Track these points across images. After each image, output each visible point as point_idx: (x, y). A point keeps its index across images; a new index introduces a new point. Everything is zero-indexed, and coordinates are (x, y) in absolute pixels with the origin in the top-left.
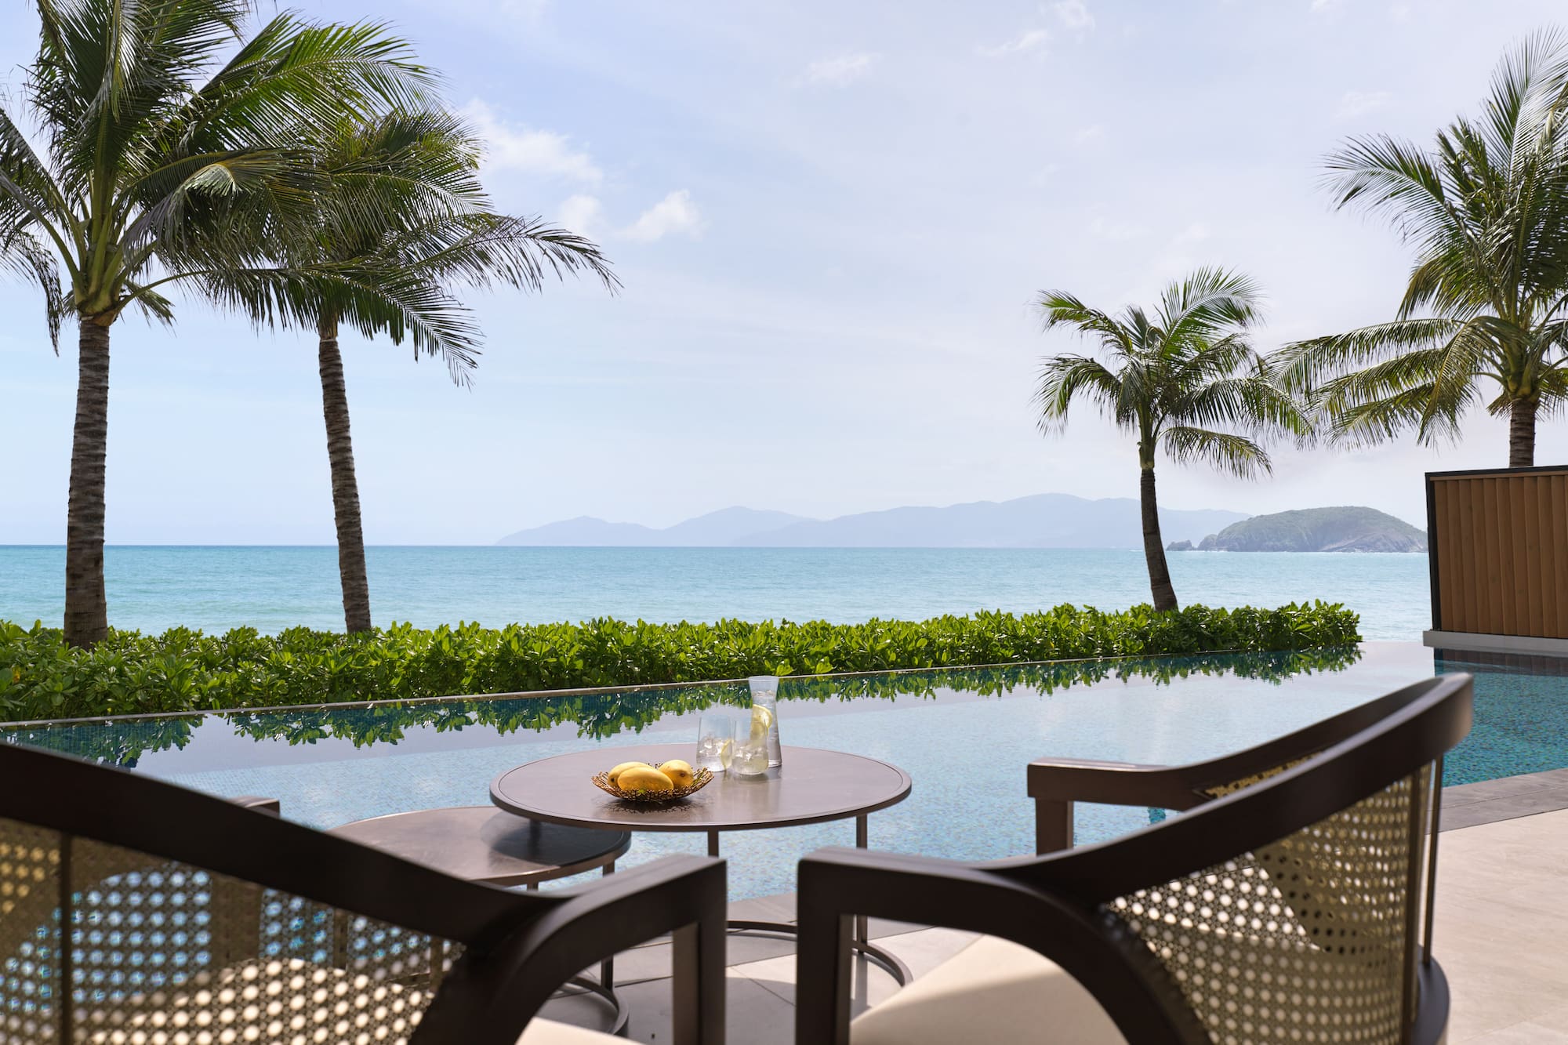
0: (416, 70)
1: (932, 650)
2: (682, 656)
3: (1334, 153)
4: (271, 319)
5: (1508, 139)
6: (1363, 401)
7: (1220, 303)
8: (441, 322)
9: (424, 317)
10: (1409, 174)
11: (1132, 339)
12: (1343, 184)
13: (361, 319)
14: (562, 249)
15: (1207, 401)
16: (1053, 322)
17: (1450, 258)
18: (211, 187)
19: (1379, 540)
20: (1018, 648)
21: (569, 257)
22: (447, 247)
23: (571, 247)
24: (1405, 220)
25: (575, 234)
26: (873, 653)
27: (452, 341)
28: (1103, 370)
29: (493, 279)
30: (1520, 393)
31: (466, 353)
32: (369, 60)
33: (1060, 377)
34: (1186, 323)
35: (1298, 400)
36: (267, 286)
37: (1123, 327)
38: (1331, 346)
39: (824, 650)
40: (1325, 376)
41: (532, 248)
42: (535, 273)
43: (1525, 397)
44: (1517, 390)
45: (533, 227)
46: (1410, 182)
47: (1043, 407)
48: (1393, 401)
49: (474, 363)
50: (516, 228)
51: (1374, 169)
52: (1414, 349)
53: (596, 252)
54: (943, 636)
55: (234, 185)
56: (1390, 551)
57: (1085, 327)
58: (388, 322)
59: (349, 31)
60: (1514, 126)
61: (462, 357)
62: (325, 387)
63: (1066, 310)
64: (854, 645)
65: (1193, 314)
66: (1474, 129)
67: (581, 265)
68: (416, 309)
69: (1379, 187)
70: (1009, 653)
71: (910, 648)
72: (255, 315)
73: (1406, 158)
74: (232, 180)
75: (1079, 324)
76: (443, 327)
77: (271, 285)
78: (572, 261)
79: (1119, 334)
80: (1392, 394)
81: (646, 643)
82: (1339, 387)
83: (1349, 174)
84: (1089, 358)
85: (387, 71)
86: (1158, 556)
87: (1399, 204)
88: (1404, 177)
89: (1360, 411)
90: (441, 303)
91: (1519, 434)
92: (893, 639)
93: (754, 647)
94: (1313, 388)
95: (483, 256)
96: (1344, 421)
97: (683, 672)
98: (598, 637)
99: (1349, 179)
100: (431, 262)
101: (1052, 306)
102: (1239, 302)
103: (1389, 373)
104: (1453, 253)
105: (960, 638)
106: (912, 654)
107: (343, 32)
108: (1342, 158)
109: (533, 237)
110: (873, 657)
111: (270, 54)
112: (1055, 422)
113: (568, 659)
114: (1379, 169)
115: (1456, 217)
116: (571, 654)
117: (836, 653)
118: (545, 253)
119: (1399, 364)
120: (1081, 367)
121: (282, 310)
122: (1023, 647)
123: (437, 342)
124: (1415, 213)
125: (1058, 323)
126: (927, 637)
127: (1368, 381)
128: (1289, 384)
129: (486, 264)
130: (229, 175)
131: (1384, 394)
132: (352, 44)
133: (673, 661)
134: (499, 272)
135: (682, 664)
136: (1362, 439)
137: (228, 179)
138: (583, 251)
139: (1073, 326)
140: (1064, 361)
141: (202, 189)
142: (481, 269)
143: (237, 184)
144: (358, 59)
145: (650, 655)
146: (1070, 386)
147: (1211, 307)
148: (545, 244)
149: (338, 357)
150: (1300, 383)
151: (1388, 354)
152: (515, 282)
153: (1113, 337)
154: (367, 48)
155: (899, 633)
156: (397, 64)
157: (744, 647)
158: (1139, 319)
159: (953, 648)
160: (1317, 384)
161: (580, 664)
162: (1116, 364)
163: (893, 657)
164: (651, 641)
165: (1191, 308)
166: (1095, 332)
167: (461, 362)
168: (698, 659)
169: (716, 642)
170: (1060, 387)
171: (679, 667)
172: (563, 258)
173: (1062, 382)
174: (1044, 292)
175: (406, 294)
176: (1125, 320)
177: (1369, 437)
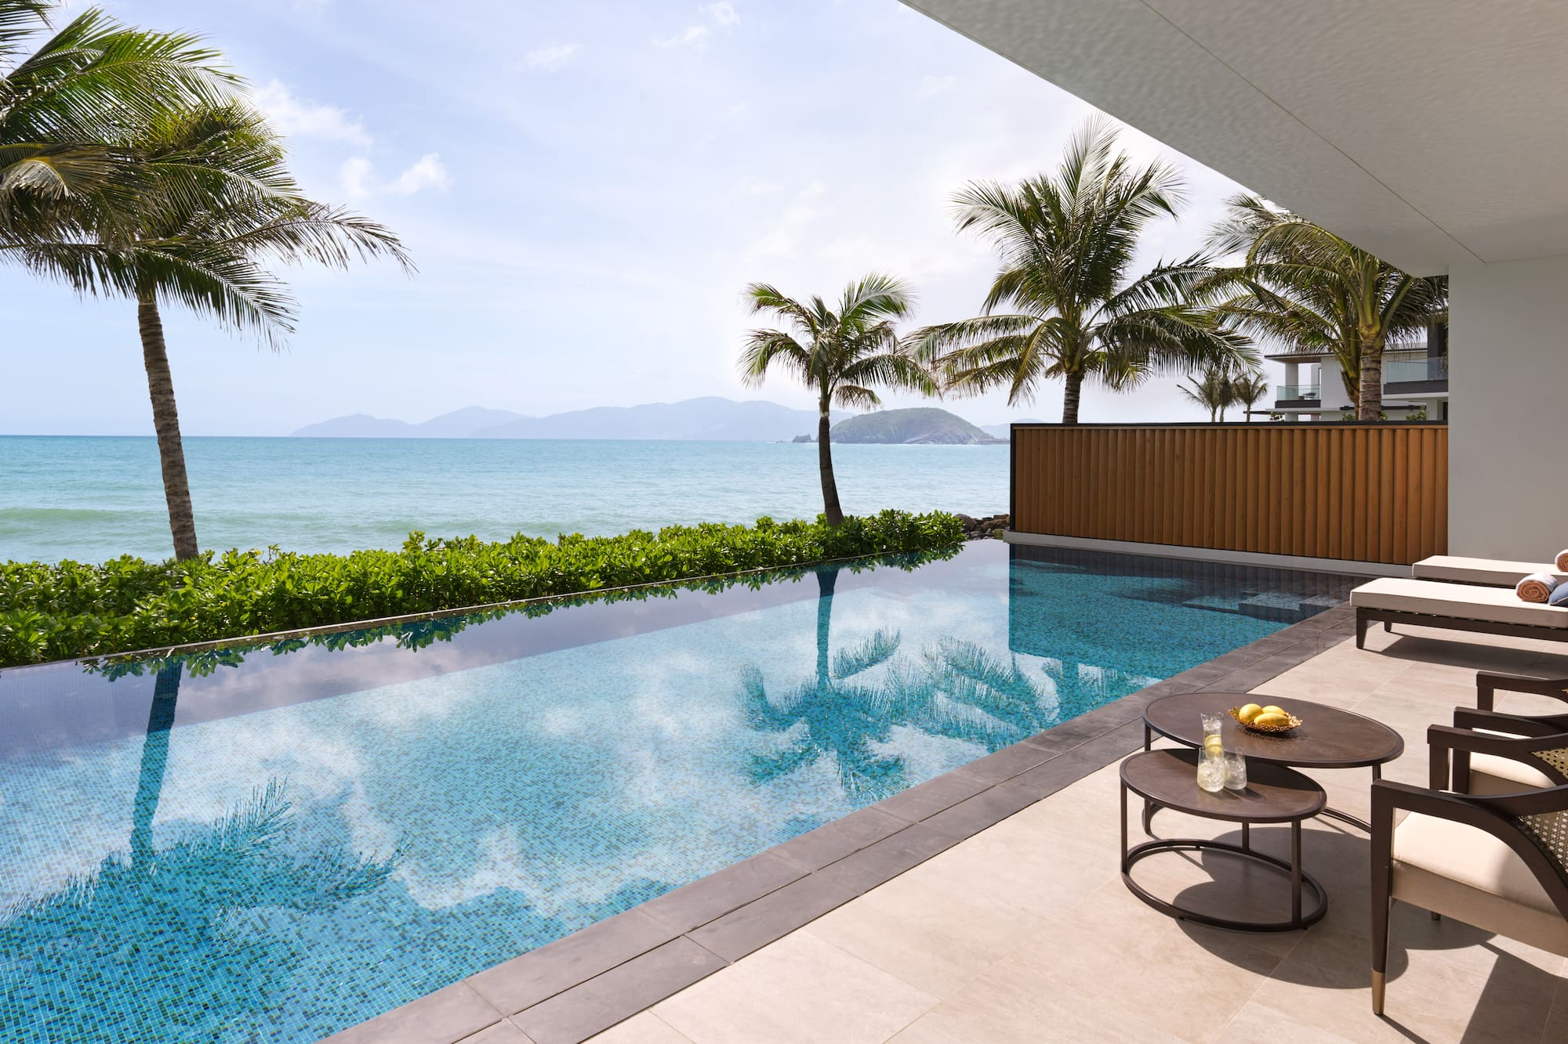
0: (231, 78)
1: (675, 564)
2: (484, 581)
3: (958, 191)
4: (93, 288)
5: (1073, 191)
6: (969, 368)
7: (883, 299)
8: (259, 293)
9: (243, 289)
10: (1008, 210)
11: (816, 322)
12: (963, 214)
13: (183, 291)
14: (367, 236)
15: (868, 368)
16: (759, 307)
17: (1032, 271)
18: (41, 189)
19: (946, 434)
20: (737, 558)
21: (372, 243)
22: (258, 226)
23: (373, 234)
24: (1004, 243)
25: (376, 222)
26: (633, 569)
27: (270, 310)
28: (794, 343)
29: (303, 258)
30: (1072, 370)
31: (285, 321)
32: (185, 65)
33: (762, 345)
34: (856, 311)
35: (926, 366)
36: (88, 259)
37: (810, 312)
38: (952, 330)
39: (595, 568)
40: (946, 350)
41: (338, 232)
42: (342, 255)
43: (1075, 372)
44: (1071, 367)
45: (339, 213)
46: (1009, 217)
47: (747, 366)
48: (987, 369)
49: (293, 329)
50: (324, 213)
51: (985, 206)
52: (1007, 334)
53: (395, 240)
54: (683, 551)
55: (66, 189)
56: (954, 443)
57: (782, 311)
58: (209, 294)
59: (165, 38)
60: (1078, 183)
61: (281, 323)
62: (145, 345)
63: (768, 298)
64: (617, 563)
65: (861, 306)
66: (1051, 183)
67: (382, 251)
68: (236, 282)
69: (987, 219)
70: (731, 562)
71: (659, 563)
72: (77, 284)
73: (1008, 200)
74: (62, 183)
75: (777, 309)
76: (261, 298)
77: (92, 260)
78: (375, 246)
79: (807, 317)
80: (988, 364)
81: (455, 572)
82: (954, 358)
83: (968, 208)
84: (784, 332)
85: (204, 76)
86: (831, 485)
87: (1001, 232)
88: (1005, 213)
89: (968, 373)
90: (256, 277)
91: (1070, 398)
92: (647, 556)
93: (541, 570)
94: (937, 358)
95: (294, 237)
96: (955, 379)
97: (485, 593)
98: (414, 569)
99: (968, 211)
100: (244, 239)
101: (758, 295)
102: (897, 300)
103: (988, 350)
104: (1034, 269)
105: (695, 553)
106: (661, 568)
107: (161, 38)
108: (964, 195)
109: (339, 223)
110: (632, 572)
111: (81, 44)
112: (754, 379)
113: (389, 590)
114: (989, 206)
115: (1038, 244)
116: (392, 583)
117: (604, 570)
118: (350, 237)
119: (995, 344)
120: (779, 341)
121: (103, 281)
122: (741, 556)
123: (257, 312)
124: (1010, 239)
125: (763, 308)
126: (671, 554)
127: (973, 356)
128: (921, 356)
129: (296, 244)
130: (58, 176)
131: (984, 363)
132: (170, 48)
133: (477, 584)
134: (308, 251)
135: (484, 587)
136: (963, 393)
137: (58, 182)
138: (384, 238)
139: (773, 311)
140: (766, 334)
141: (31, 189)
142: (292, 248)
143: (69, 188)
144: (175, 63)
145: (458, 583)
146: (769, 353)
147: (875, 301)
148: (349, 230)
149: (158, 319)
150: (928, 355)
151: (991, 336)
152: (323, 261)
153: (802, 318)
154: (183, 54)
155: (651, 551)
156: (214, 72)
157: (534, 571)
158: (819, 304)
159: (690, 560)
160: (940, 356)
161: (400, 594)
162: (805, 340)
163: (647, 571)
164: (458, 570)
165: (860, 301)
166: (789, 315)
167: (281, 328)
168: (497, 582)
169: (510, 565)
170: (761, 352)
171: (482, 590)
172: (367, 244)
173: (762, 349)
174: (752, 285)
175: (225, 269)
176: (809, 306)
177: (968, 392)
